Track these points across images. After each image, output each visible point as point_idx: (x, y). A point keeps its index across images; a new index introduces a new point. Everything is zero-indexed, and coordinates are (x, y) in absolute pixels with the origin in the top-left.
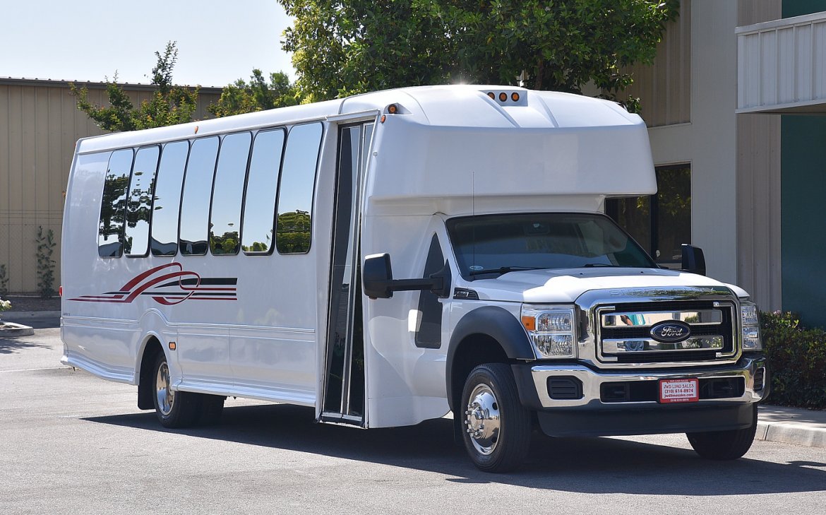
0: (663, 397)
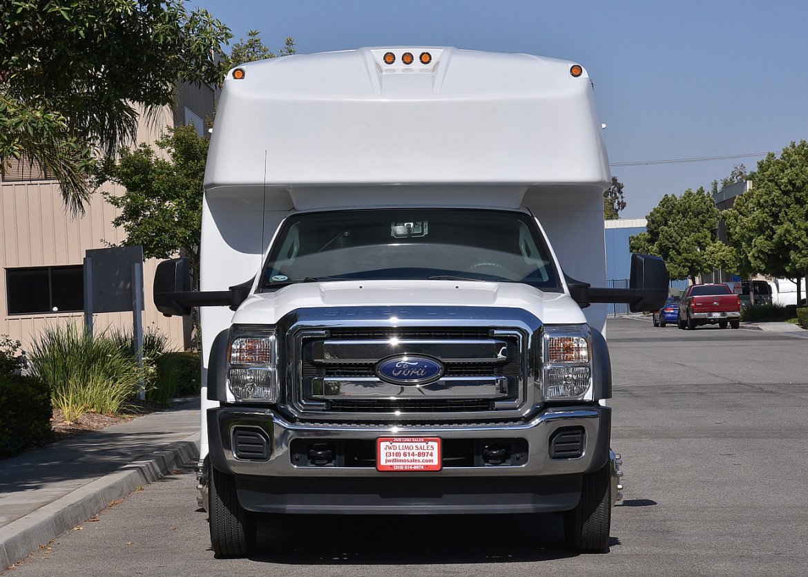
0: (383, 462)
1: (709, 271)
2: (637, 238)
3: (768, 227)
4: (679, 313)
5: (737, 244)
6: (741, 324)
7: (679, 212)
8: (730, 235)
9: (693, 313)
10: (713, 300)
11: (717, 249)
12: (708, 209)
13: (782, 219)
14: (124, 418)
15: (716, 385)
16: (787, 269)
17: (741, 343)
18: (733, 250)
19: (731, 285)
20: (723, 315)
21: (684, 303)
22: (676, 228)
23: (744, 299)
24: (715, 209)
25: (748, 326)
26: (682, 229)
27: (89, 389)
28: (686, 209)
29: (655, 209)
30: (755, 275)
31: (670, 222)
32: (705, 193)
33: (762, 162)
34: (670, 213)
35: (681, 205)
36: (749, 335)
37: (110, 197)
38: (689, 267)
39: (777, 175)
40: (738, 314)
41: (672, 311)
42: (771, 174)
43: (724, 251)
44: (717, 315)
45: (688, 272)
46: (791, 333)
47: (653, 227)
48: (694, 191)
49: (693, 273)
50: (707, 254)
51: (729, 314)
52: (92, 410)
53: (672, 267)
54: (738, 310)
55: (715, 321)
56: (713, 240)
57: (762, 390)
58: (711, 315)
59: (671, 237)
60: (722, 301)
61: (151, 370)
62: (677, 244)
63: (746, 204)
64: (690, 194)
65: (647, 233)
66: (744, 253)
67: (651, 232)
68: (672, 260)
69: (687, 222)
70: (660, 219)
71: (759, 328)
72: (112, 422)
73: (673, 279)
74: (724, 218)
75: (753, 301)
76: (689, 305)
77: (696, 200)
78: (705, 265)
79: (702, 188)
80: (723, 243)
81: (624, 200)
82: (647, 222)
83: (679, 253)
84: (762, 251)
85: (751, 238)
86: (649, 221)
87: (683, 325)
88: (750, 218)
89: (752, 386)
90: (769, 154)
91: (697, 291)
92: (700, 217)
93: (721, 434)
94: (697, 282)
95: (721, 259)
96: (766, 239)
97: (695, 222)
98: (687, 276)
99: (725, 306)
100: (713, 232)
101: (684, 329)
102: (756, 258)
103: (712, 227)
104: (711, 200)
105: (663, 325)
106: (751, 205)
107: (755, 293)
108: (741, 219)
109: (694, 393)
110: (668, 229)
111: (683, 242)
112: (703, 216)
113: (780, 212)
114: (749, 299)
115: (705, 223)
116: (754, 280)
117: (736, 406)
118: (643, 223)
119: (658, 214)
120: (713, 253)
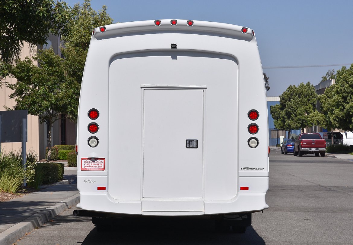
1: (311, 125)
2: (275, 107)
3: (341, 105)
4: (294, 147)
5: (325, 113)
6: (326, 154)
7: (296, 94)
8: (322, 108)
9: (302, 148)
10: (312, 141)
11: (315, 115)
12: (311, 93)
13: (349, 100)
14: (18, 195)
15: (308, 186)
16: (351, 126)
17: (324, 164)
18: (323, 116)
19: (322, 134)
20: (317, 150)
21: (297, 142)
22: (295, 103)
23: (328, 141)
24: (316, 93)
25: (329, 155)
26: (298, 104)
27: (1, 180)
28: (300, 93)
29: (284, 93)
30: (334, 129)
31: (292, 100)
32: (311, 85)
33: (339, 71)
34: (292, 95)
35: (298, 91)
36: (329, 160)
37: (9, 84)
38: (301, 123)
39: (348, 77)
40: (324, 149)
41: (291, 146)
42: (344, 77)
43: (319, 116)
44: (314, 149)
45: (300, 126)
46: (351, 160)
47: (283, 101)
48: (305, 84)
49: (303, 126)
50: (310, 117)
51: (320, 149)
52: (3, 191)
53: (293, 123)
54: (325, 147)
55: (313, 152)
56: (314, 110)
57: (330, 190)
58: (311, 149)
59: (292, 108)
60: (317, 142)
61: (32, 172)
62: (295, 111)
63: (331, 92)
64: (303, 85)
65: (279, 105)
66: (329, 117)
67: (282, 104)
68: (292, 119)
69: (300, 100)
70: (287, 97)
71: (335, 157)
72: (13, 197)
73: (293, 129)
74: (319, 99)
75: (333, 142)
76: (300, 144)
77: (306, 89)
78: (309, 122)
79: (309, 82)
80: (318, 112)
81: (269, 86)
82: (280, 99)
83: (296, 116)
84: (338, 117)
85: (333, 110)
86: (281, 98)
87: (296, 154)
88: (332, 100)
89: (325, 187)
90: (343, 67)
91: (304, 136)
92: (308, 97)
93: (305, 210)
94: (305, 132)
95: (317, 120)
96: (340, 111)
97: (305, 100)
98: (300, 128)
99: (318, 144)
100: (314, 105)
101: (297, 156)
102: (334, 120)
103: (314, 103)
104: (313, 89)
105: (286, 154)
106: (333, 93)
107: (334, 138)
108: (328, 100)
109: (297, 190)
110: (290, 103)
111: (298, 110)
112: (309, 97)
113: (348, 96)
114: (331, 141)
115: (310, 100)
116: (334, 131)
117: (316, 197)
118: (278, 99)
119: (286, 95)
120: (313, 117)
